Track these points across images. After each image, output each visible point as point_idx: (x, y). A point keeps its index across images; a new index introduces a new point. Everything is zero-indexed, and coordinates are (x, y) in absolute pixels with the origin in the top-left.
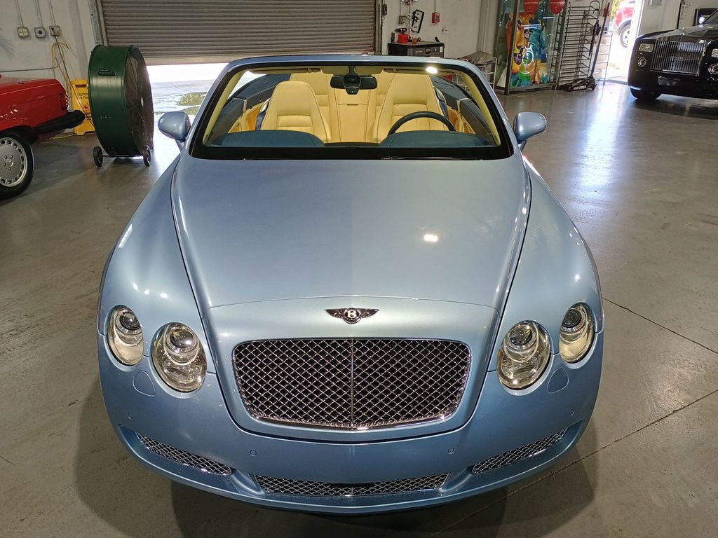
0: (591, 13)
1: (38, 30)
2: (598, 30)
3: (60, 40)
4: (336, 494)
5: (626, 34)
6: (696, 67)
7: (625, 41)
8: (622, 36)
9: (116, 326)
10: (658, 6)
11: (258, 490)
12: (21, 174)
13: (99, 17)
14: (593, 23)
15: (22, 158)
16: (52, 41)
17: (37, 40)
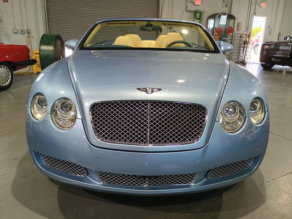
0: (243, 36)
1: (21, 31)
2: (246, 43)
3: (30, 35)
4: (139, 185)
5: (256, 49)
6: (288, 55)
7: (256, 52)
8: (255, 50)
9: (36, 104)
10: (270, 35)
11: (100, 182)
12: (8, 81)
13: (46, 26)
14: (244, 39)
15: (9, 75)
16: (27, 35)
17: (21, 34)
